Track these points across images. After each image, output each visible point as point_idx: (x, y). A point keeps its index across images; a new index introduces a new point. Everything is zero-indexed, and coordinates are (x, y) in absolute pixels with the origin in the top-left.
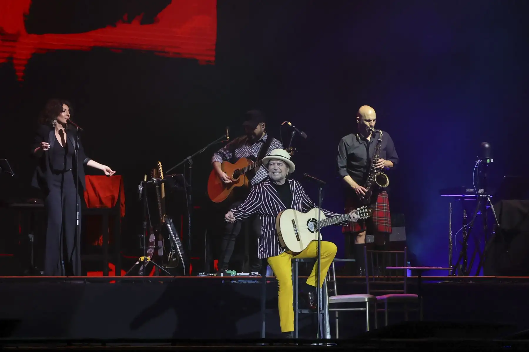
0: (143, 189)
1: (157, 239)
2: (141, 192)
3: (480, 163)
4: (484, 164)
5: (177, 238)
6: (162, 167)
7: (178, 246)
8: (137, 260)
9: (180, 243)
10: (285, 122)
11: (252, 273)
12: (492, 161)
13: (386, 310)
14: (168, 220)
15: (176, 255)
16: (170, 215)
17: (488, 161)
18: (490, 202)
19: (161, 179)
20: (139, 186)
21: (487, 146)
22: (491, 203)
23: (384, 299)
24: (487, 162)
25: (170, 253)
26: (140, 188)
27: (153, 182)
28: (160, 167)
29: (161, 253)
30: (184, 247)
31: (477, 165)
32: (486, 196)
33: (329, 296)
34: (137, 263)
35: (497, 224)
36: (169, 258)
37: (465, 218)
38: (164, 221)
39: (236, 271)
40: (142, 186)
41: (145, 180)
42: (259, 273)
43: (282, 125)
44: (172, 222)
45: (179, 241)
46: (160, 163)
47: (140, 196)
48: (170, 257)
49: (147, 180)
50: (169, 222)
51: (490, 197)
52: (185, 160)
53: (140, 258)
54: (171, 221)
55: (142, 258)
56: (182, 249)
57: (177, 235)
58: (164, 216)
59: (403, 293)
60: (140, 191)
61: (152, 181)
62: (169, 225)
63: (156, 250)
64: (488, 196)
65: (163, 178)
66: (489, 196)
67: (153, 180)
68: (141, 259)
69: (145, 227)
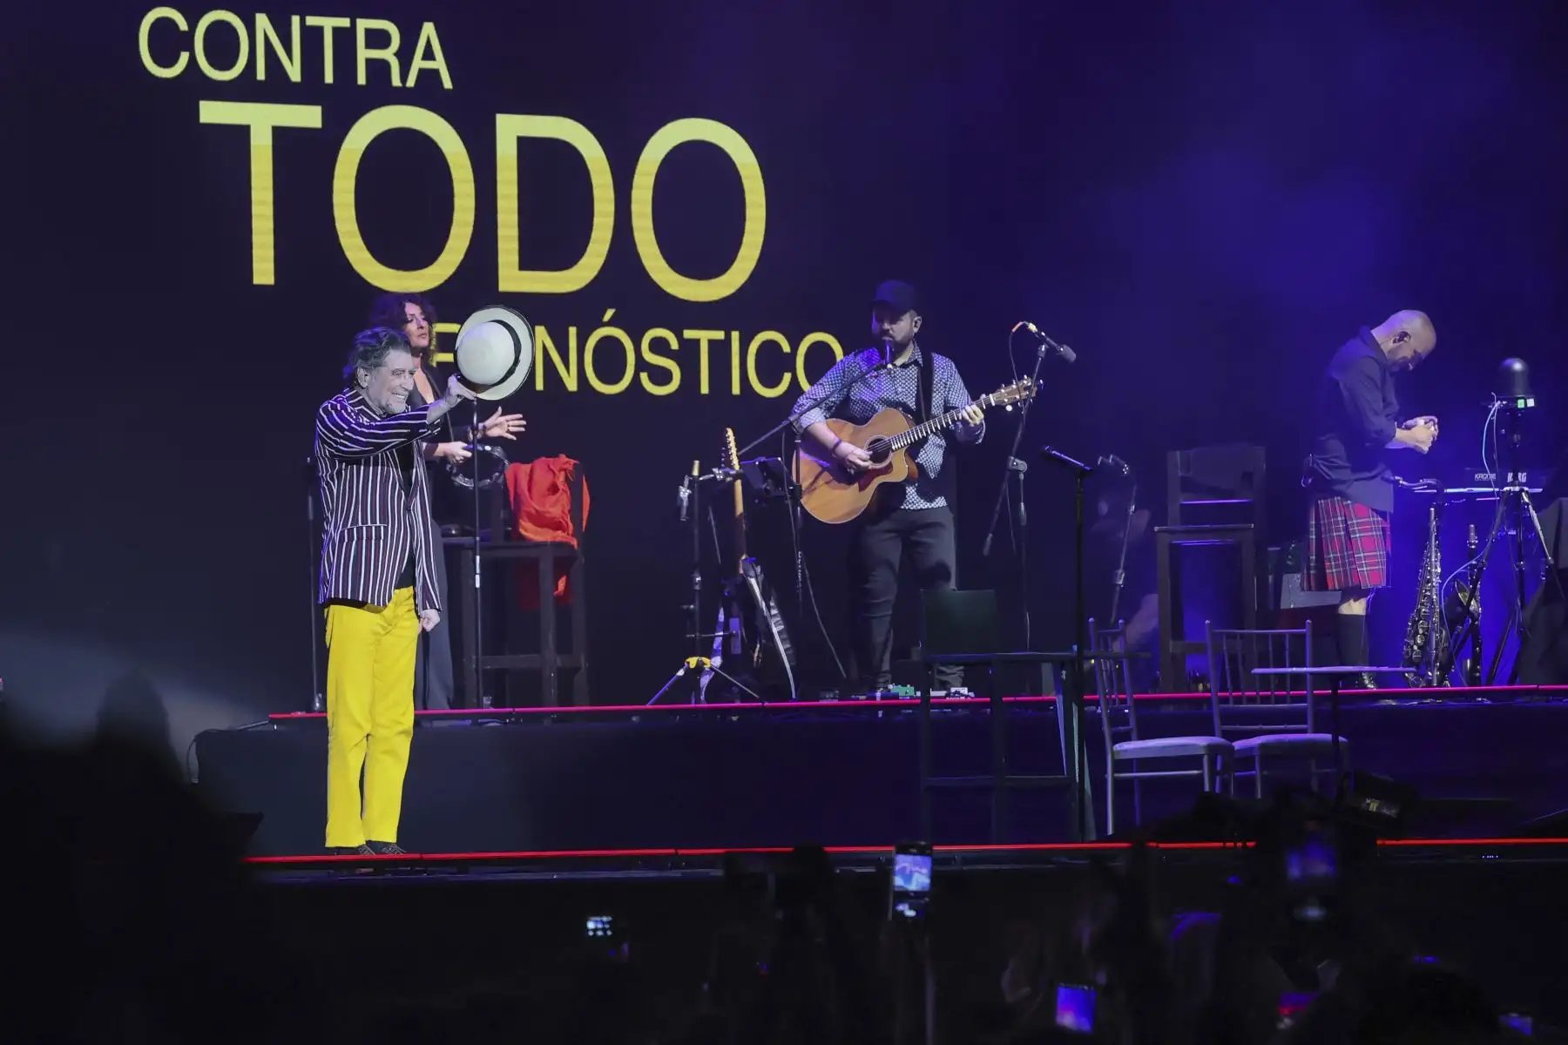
0: (690, 496)
1: (727, 617)
2: (685, 504)
3: (1499, 411)
4: (1509, 412)
5: (774, 612)
6: (735, 440)
7: (775, 630)
8: (682, 666)
9: (781, 622)
10: (1021, 323)
11: (953, 690)
12: (1531, 403)
13: (1257, 772)
14: (750, 567)
15: (771, 651)
16: (756, 559)
17: (1521, 404)
18: (1528, 504)
19: (732, 468)
20: (681, 487)
21: (1518, 366)
22: (1530, 506)
23: (1251, 749)
24: (1519, 406)
25: (756, 647)
26: (684, 493)
27: (715, 477)
28: (730, 443)
29: (737, 649)
30: (791, 632)
31: (1492, 416)
32: (1517, 489)
33: (1115, 742)
34: (681, 673)
35: (1546, 557)
36: (755, 659)
37: (1474, 544)
38: (741, 572)
39: (913, 688)
40: (688, 488)
41: (696, 473)
42: (969, 691)
43: (1014, 330)
44: (761, 572)
45: (779, 619)
46: (730, 432)
47: (684, 512)
48: (758, 657)
49: (701, 474)
50: (752, 573)
51: (1527, 492)
52: (785, 423)
53: (688, 660)
54: (759, 569)
55: (693, 662)
56: (785, 636)
57: (772, 604)
58: (744, 557)
59: (1304, 731)
60: (682, 500)
61: (712, 476)
62: (753, 581)
63: (727, 640)
64: (1522, 490)
65: (737, 467)
66: (1526, 489)
67: (713, 473)
68: (688, 663)
69: (697, 587)
